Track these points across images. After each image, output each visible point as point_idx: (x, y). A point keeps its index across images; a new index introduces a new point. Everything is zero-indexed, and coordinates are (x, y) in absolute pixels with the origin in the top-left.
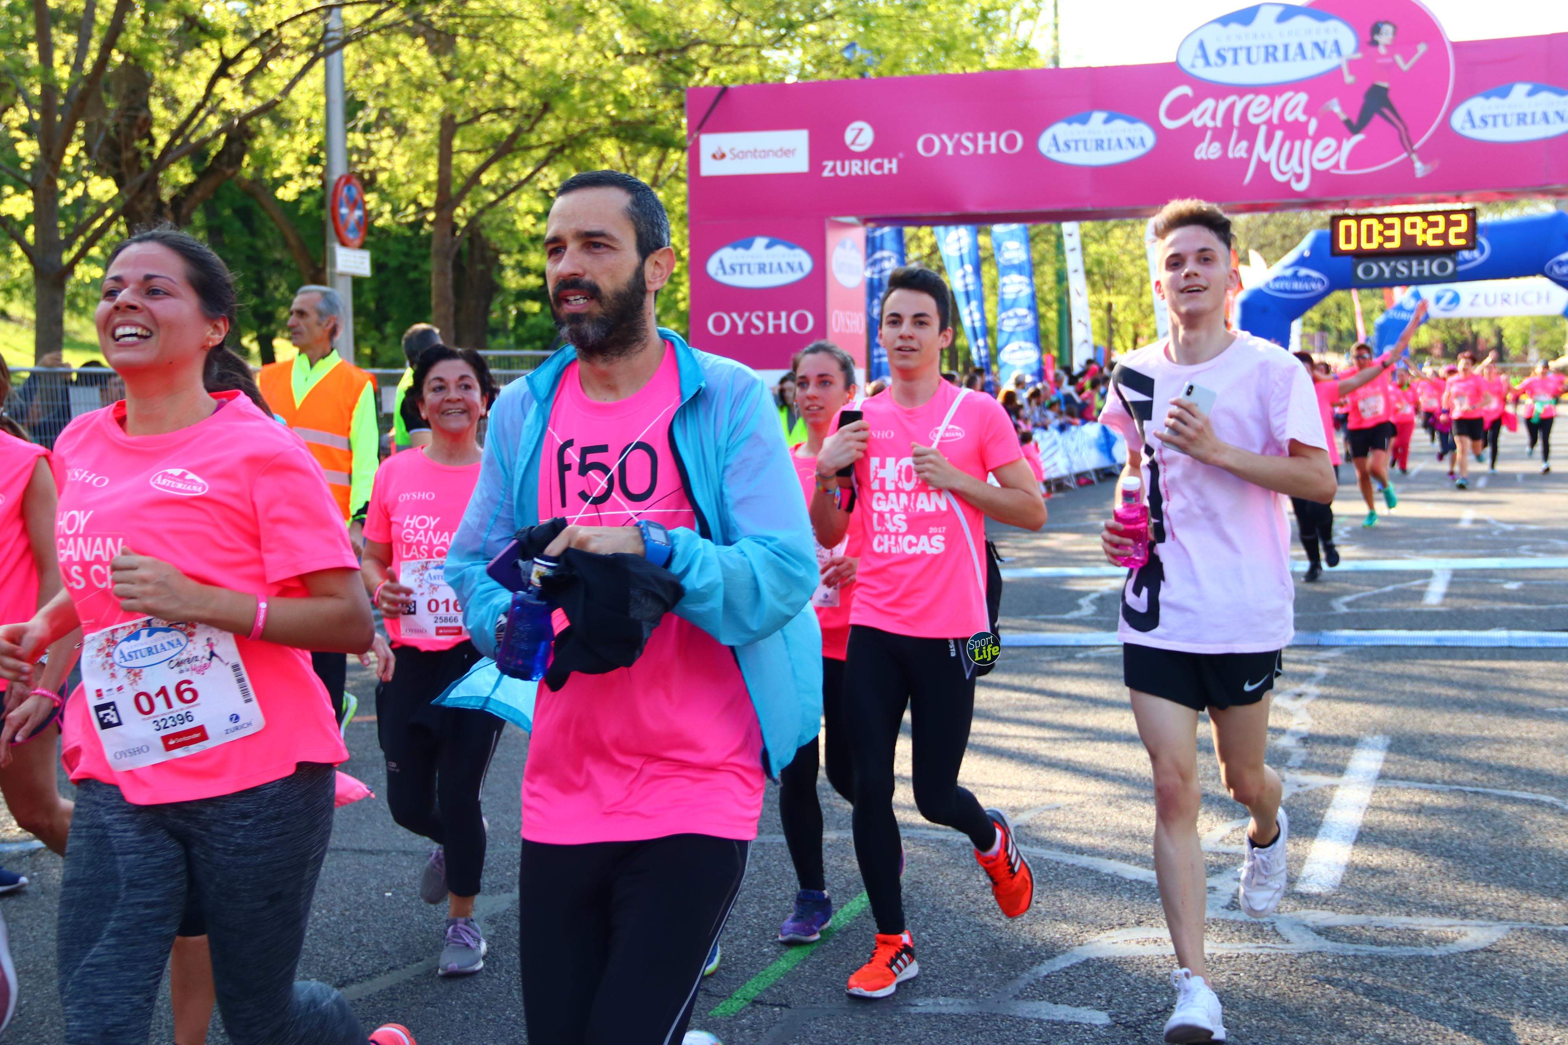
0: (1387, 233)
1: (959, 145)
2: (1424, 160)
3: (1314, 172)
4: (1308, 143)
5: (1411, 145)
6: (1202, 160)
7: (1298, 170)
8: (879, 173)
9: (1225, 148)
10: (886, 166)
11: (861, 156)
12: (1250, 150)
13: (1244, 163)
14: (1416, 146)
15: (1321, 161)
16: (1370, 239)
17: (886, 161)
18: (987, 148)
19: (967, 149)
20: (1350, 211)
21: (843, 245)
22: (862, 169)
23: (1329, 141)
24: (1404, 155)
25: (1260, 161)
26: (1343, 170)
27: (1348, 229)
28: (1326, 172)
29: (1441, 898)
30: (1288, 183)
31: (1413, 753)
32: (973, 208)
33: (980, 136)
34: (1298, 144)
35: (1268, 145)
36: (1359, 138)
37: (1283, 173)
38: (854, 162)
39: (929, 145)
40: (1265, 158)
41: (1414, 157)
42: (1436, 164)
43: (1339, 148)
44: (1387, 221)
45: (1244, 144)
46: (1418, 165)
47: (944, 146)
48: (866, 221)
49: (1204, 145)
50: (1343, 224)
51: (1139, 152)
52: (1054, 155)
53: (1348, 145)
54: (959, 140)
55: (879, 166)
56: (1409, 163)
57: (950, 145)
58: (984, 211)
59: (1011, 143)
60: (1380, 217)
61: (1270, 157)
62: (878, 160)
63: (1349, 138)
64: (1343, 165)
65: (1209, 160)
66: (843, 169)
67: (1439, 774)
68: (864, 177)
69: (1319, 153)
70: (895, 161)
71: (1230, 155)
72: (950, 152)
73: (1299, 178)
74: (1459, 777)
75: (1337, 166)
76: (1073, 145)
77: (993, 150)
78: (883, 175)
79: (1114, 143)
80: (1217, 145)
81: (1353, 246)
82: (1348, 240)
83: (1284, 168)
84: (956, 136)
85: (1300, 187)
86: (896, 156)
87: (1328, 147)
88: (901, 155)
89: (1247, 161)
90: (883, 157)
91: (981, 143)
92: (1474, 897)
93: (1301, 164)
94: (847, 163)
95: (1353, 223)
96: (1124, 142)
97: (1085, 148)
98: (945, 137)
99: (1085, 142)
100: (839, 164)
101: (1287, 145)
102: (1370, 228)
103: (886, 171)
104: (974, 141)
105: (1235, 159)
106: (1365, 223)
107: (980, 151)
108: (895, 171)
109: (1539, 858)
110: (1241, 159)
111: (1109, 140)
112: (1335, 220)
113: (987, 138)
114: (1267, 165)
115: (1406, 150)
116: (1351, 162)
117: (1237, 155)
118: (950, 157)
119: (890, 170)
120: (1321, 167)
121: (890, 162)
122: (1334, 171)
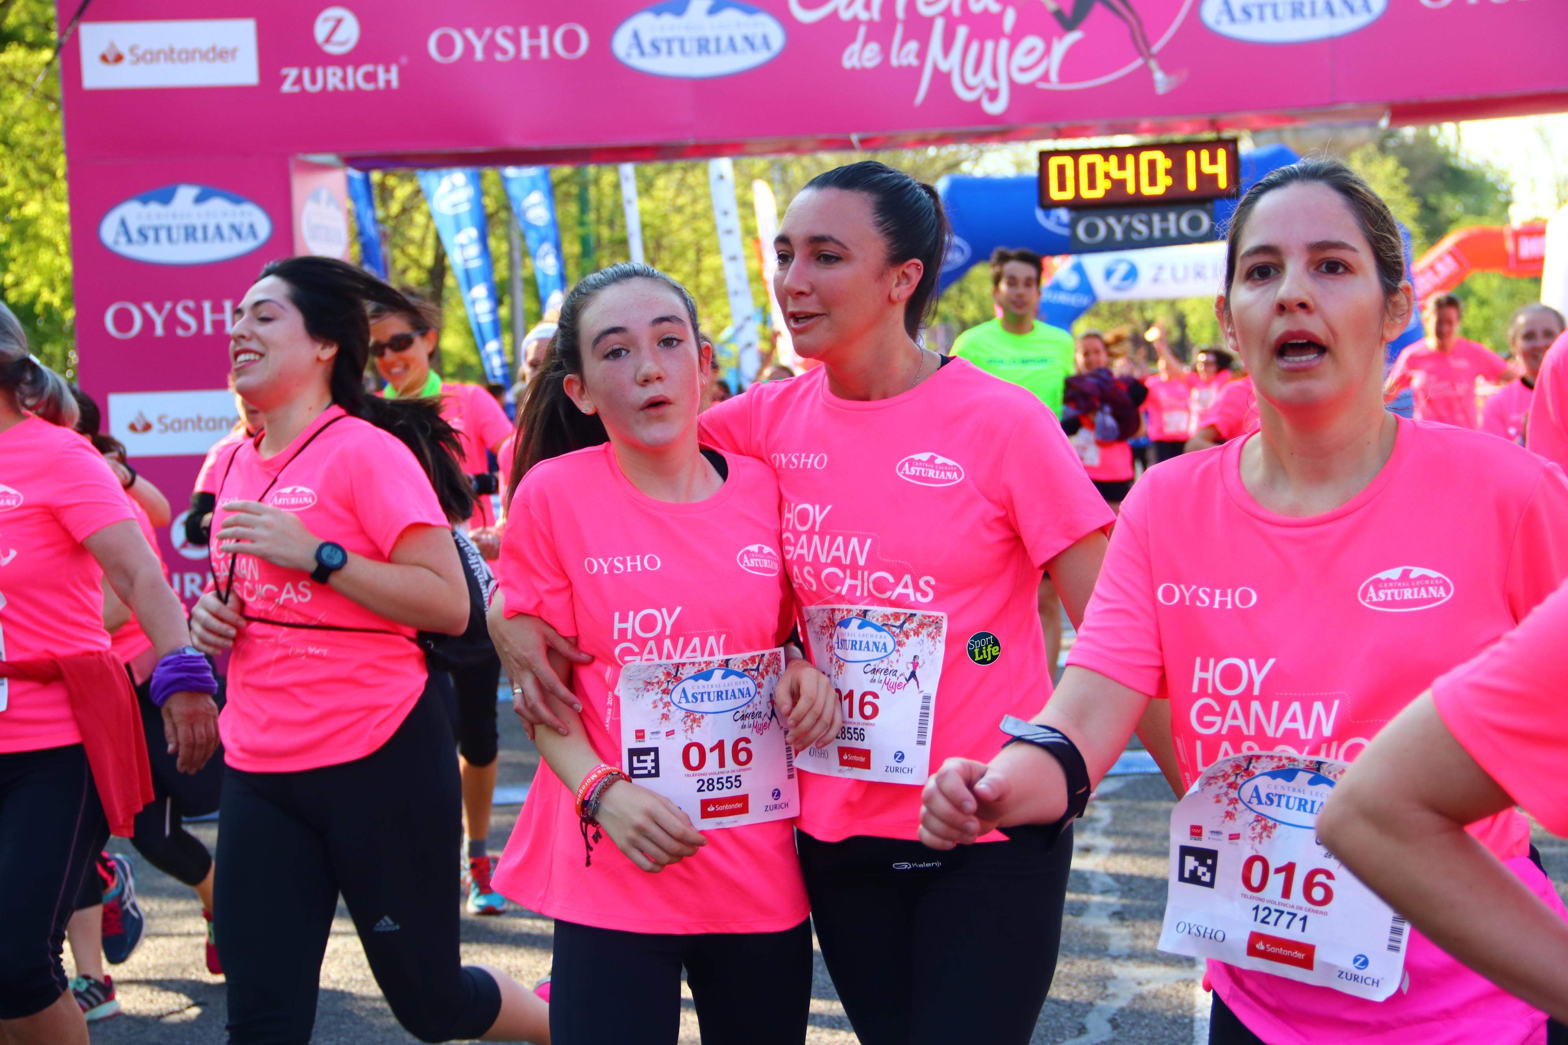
0: (1116, 175)
1: (491, 46)
2: (1167, 69)
3: (1014, 86)
4: (1004, 44)
5: (1148, 46)
6: (853, 70)
7: (992, 84)
8: (369, 87)
9: (886, 51)
10: (382, 76)
11: (341, 61)
12: (922, 55)
13: (915, 73)
14: (1156, 48)
15: (1023, 70)
16: (1092, 185)
17: (381, 70)
18: (535, 50)
19: (504, 52)
20: (1064, 145)
21: (316, 198)
22: (344, 80)
23: (1033, 41)
24: (1139, 62)
25: (936, 70)
26: (1054, 83)
27: (1061, 169)
28: (1031, 86)
30: (977, 103)
32: (517, 142)
33: (524, 32)
34: (989, 45)
35: (947, 47)
36: (1074, 36)
37: (970, 88)
38: (330, 70)
39: (446, 45)
40: (944, 66)
41: (1153, 64)
42: (1184, 74)
43: (1048, 51)
44: (1116, 157)
45: (913, 46)
46: (1159, 76)
47: (469, 47)
48: (351, 161)
49: (856, 47)
50: (1054, 163)
51: (760, 57)
52: (636, 62)
53: (1061, 47)
54: (492, 38)
55: (370, 77)
56: (1145, 73)
57: (479, 47)
58: (535, 145)
59: (571, 41)
60: (1106, 153)
61: (950, 64)
62: (368, 68)
63: (1061, 37)
64: (1054, 76)
65: (864, 70)
66: (314, 81)
68: (346, 94)
69: (1020, 58)
70: (394, 69)
71: (894, 62)
72: (479, 55)
73: (993, 95)
75: (1045, 77)
76: (664, 47)
77: (545, 53)
78: (377, 91)
79: (724, 43)
80: (874, 47)
81: (1069, 195)
82: (1062, 187)
83: (972, 80)
84: (488, 32)
85: (995, 108)
86: (396, 61)
87: (1032, 50)
88: (404, 60)
89: (919, 70)
90: (376, 63)
91: (525, 42)
93: (995, 75)
94: (319, 72)
95: (1068, 161)
96: (739, 42)
97: (683, 51)
98: (470, 33)
99: (682, 42)
100: (306, 73)
101: (975, 47)
102: (1092, 168)
103: (381, 84)
104: (516, 39)
105: (901, 68)
106: (1084, 160)
107: (525, 54)
108: (395, 84)
110: (910, 67)
111: (718, 40)
112: (1044, 157)
113: (535, 34)
114: (947, 76)
115: (1140, 54)
116: (1065, 74)
117: (904, 62)
118: (479, 63)
119: (388, 82)
120: (1023, 79)
121: (388, 70)
122: (1042, 86)
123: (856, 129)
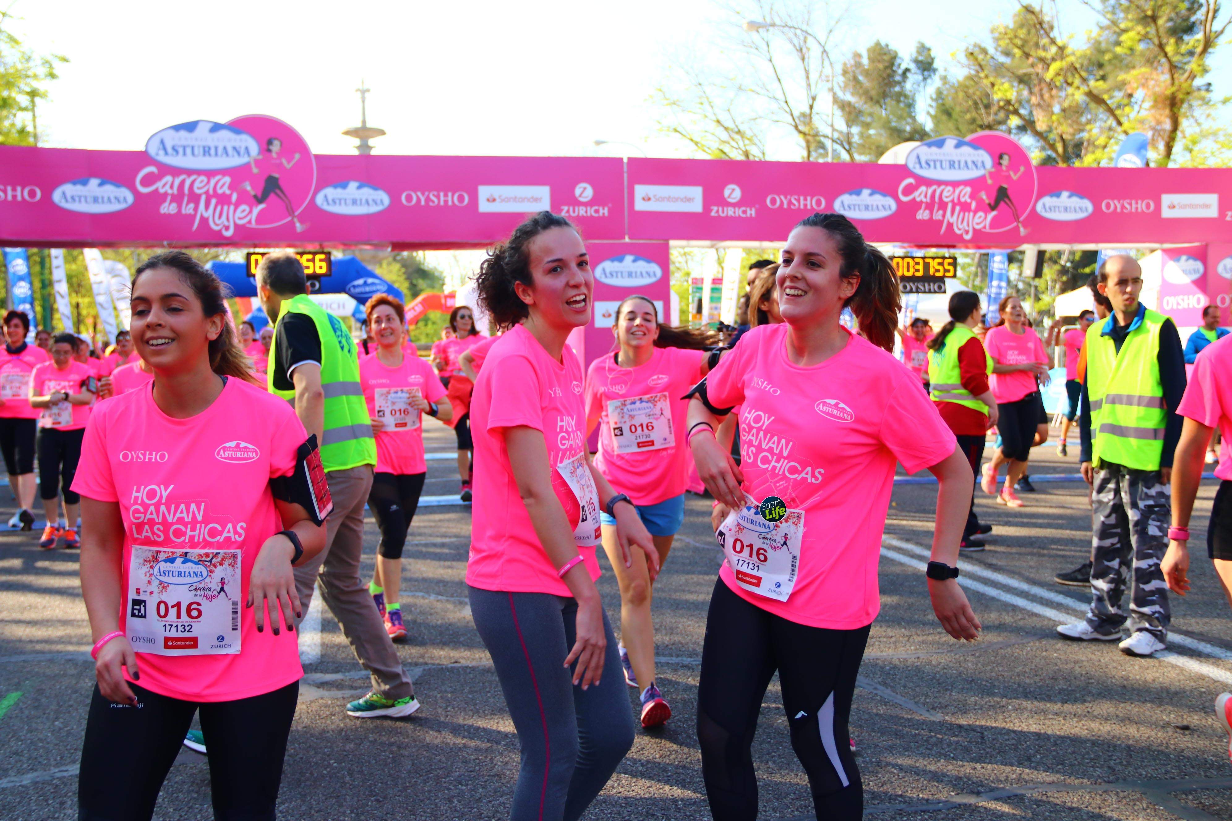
2: (301, 222)
3: (236, 225)
4: (232, 208)
5: (294, 212)
7: (226, 223)
9: (180, 207)
12: (196, 209)
13: (193, 217)
15: (240, 218)
18: (15, 197)
19: (0, 197)
23: (244, 207)
24: (289, 219)
25: (202, 217)
26: (254, 225)
28: (243, 226)
30: (220, 231)
33: (10, 188)
34: (226, 208)
35: (207, 206)
36: (262, 206)
37: (217, 225)
40: (206, 215)
41: (296, 220)
42: (308, 225)
43: (251, 212)
45: (192, 206)
46: (298, 225)
49: (166, 204)
50: (253, 258)
51: (122, 206)
52: (63, 205)
53: (257, 210)
56: (292, 223)
59: (32, 194)
61: (209, 214)
63: (257, 206)
64: (253, 222)
69: (239, 214)
71: (184, 211)
73: (227, 228)
75: (250, 222)
76: (77, 199)
77: (19, 198)
79: (106, 199)
80: (174, 205)
83: (218, 222)
85: (229, 234)
87: (244, 211)
89: (195, 216)
91: (10, 193)
93: (228, 219)
96: (113, 199)
97: (86, 202)
99: (86, 197)
101: (219, 207)
104: (6, 191)
105: (186, 214)
107: (10, 199)
110: (190, 214)
111: (103, 197)
112: (249, 255)
113: (15, 190)
114: (207, 219)
115: (290, 215)
116: (259, 220)
117: (188, 212)
120: (240, 222)
122: (248, 226)
123: (166, 239)
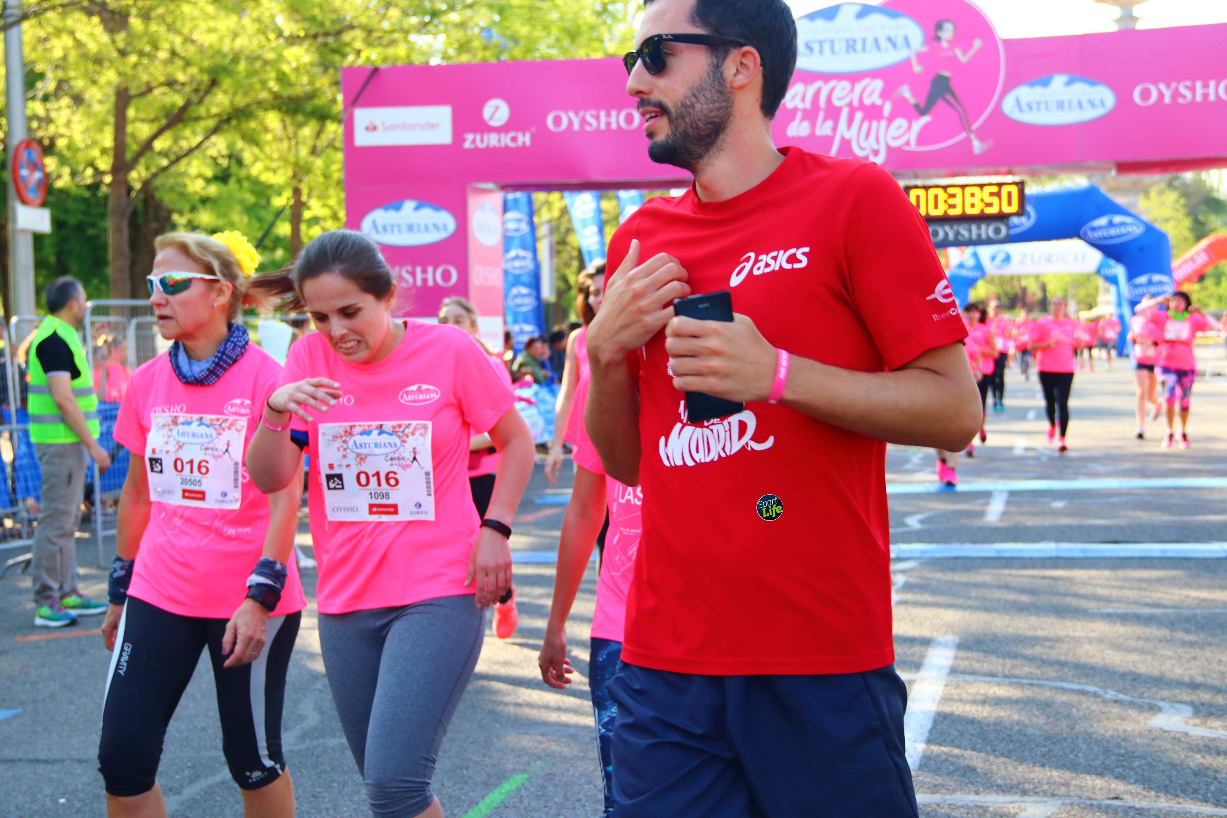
0: (951, 201)
1: (583, 122)
2: (981, 139)
4: (884, 123)
5: (970, 125)
7: (875, 147)
8: (513, 145)
9: (813, 126)
10: (521, 139)
11: (498, 130)
12: (834, 129)
13: (829, 140)
14: (974, 127)
15: (895, 138)
16: (936, 206)
17: (520, 135)
18: (608, 124)
19: (591, 125)
20: (919, 182)
21: (483, 209)
22: (499, 141)
23: (901, 122)
27: (918, 197)
28: (899, 149)
29: (1003, 778)
31: (978, 650)
32: (597, 177)
33: (602, 113)
36: (926, 119)
37: (862, 149)
38: (492, 135)
39: (557, 121)
40: (847, 136)
41: (973, 137)
42: (992, 142)
43: (909, 128)
44: (950, 191)
45: (829, 124)
46: (976, 143)
47: (571, 122)
48: (502, 187)
50: (914, 193)
54: (584, 117)
55: (514, 139)
56: (968, 141)
57: (576, 122)
58: (607, 179)
59: (629, 119)
60: (945, 188)
61: (851, 135)
62: (513, 134)
63: (917, 119)
64: (913, 142)
66: (482, 141)
67: (1000, 669)
68: (501, 148)
70: (528, 135)
72: (576, 127)
73: (876, 153)
74: (1017, 672)
75: (908, 143)
77: (614, 126)
78: (517, 148)
83: (863, 144)
84: (581, 113)
86: (528, 130)
87: (900, 127)
88: (534, 130)
90: (517, 131)
91: (603, 119)
92: (1032, 776)
93: (878, 141)
94: (485, 136)
95: (922, 192)
98: (571, 114)
100: (478, 137)
101: (866, 125)
102: (936, 197)
103: (520, 144)
104: (597, 118)
106: (932, 192)
107: (603, 127)
108: (528, 143)
109: (1085, 741)
113: (608, 115)
115: (965, 130)
116: (921, 141)
118: (576, 132)
119: (524, 142)
120: (894, 144)
121: (524, 135)
122: (906, 148)
